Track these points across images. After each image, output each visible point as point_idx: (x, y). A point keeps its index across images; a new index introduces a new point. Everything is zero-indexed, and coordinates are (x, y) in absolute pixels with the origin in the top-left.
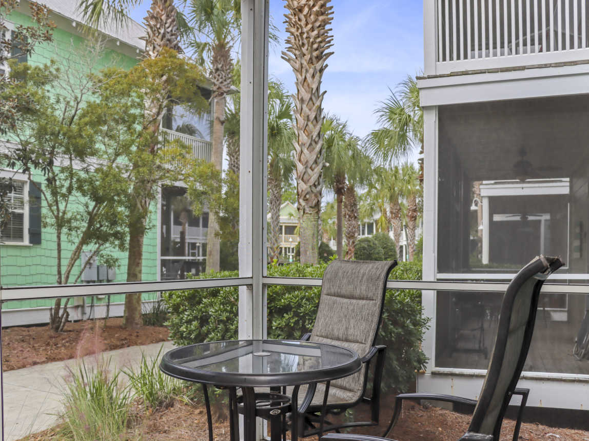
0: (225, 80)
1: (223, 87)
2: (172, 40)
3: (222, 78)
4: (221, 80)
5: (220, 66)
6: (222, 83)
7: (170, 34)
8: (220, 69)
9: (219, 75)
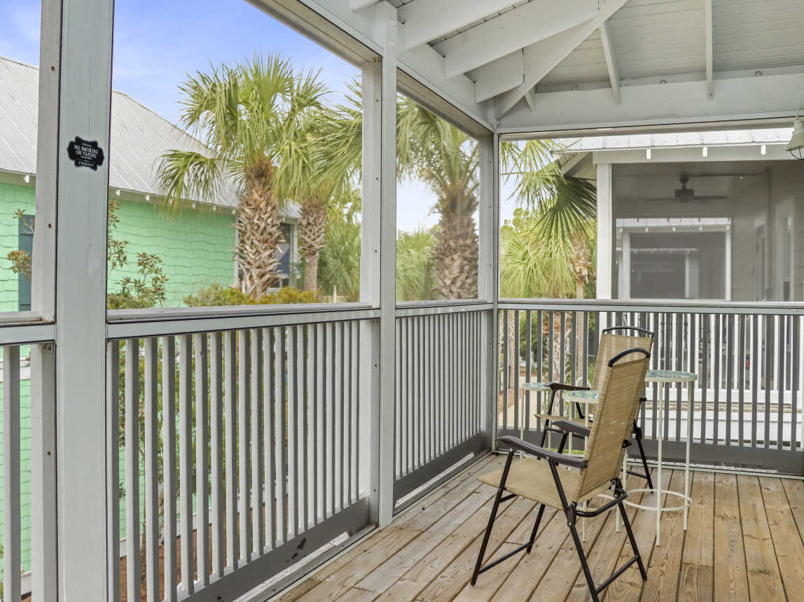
0: (318, 237)
1: (316, 245)
2: (273, 233)
3: (314, 234)
4: (313, 237)
5: (311, 220)
6: (314, 240)
7: (271, 226)
8: (313, 223)
9: (311, 231)
